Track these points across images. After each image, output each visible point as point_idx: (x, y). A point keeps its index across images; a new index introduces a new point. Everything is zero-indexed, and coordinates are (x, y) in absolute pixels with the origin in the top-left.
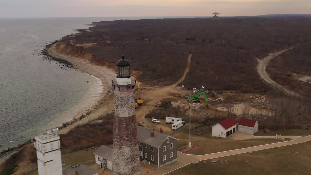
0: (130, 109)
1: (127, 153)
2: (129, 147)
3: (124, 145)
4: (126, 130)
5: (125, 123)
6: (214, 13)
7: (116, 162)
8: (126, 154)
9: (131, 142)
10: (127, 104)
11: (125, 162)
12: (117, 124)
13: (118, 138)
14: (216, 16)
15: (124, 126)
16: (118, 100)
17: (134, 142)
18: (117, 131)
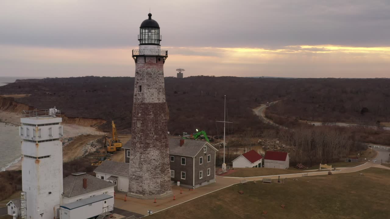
0: (161, 92)
1: (155, 159)
2: (158, 149)
3: (150, 147)
4: (154, 123)
5: (153, 112)
6: (177, 70)
7: (136, 174)
8: (154, 161)
9: (160, 142)
10: (156, 83)
11: (152, 173)
12: (140, 115)
13: (141, 136)
14: (180, 73)
15: (152, 116)
16: (143, 77)
17: (164, 144)
18: (139, 125)
